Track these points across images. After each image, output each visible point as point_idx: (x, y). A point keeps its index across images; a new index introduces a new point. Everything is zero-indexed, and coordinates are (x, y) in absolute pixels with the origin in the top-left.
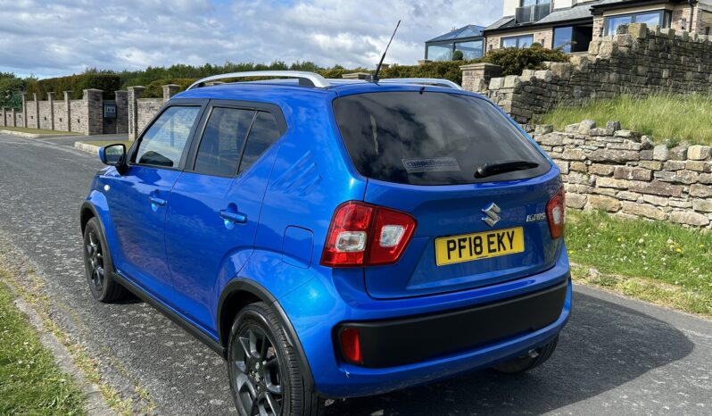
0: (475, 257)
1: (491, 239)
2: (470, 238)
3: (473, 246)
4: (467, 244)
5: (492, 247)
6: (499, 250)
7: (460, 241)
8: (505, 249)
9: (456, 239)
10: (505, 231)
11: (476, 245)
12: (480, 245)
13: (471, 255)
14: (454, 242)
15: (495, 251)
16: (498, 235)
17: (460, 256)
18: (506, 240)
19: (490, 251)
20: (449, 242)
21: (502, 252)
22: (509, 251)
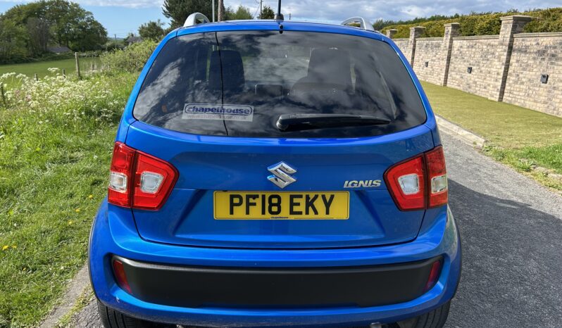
0: (268, 216)
1: (296, 200)
2: (264, 197)
3: (267, 205)
4: (259, 201)
5: (296, 209)
6: (307, 213)
7: (248, 197)
8: (316, 213)
9: (244, 195)
10: (320, 194)
11: (271, 205)
12: (278, 205)
13: (263, 213)
14: (240, 198)
15: (300, 213)
16: (308, 197)
17: (248, 213)
18: (319, 204)
19: (292, 212)
20: (232, 197)
21: (312, 216)
22: (322, 215)
